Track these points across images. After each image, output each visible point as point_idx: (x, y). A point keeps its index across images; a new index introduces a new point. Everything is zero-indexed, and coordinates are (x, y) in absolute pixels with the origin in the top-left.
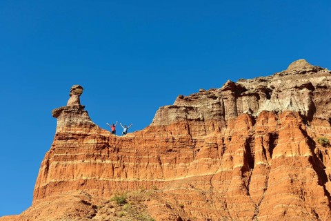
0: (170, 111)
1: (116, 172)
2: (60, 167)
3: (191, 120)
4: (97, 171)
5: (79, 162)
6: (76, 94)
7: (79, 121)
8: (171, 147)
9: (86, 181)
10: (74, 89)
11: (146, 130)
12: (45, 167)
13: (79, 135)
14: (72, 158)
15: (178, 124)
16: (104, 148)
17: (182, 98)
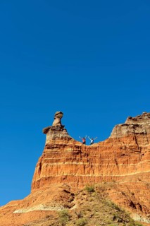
0: (123, 127)
1: (86, 170)
2: (49, 167)
3: (137, 134)
4: (74, 170)
5: (62, 163)
6: (58, 117)
7: (61, 136)
8: (124, 152)
9: (66, 176)
10: (57, 114)
11: (106, 141)
12: (39, 167)
13: (61, 145)
14: (57, 161)
15: (128, 136)
16: (78, 153)
17: (131, 118)
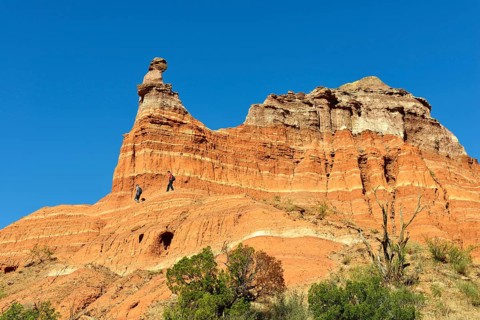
0: (267, 111)
1: (216, 173)
2: (156, 158)
3: (287, 126)
4: (198, 169)
5: (177, 154)
6: (160, 68)
7: (173, 104)
8: (269, 153)
9: (189, 178)
10: (157, 63)
11: (240, 129)
13: (175, 121)
14: (169, 148)
15: (276, 127)
16: (201, 142)
17: (275, 97)
